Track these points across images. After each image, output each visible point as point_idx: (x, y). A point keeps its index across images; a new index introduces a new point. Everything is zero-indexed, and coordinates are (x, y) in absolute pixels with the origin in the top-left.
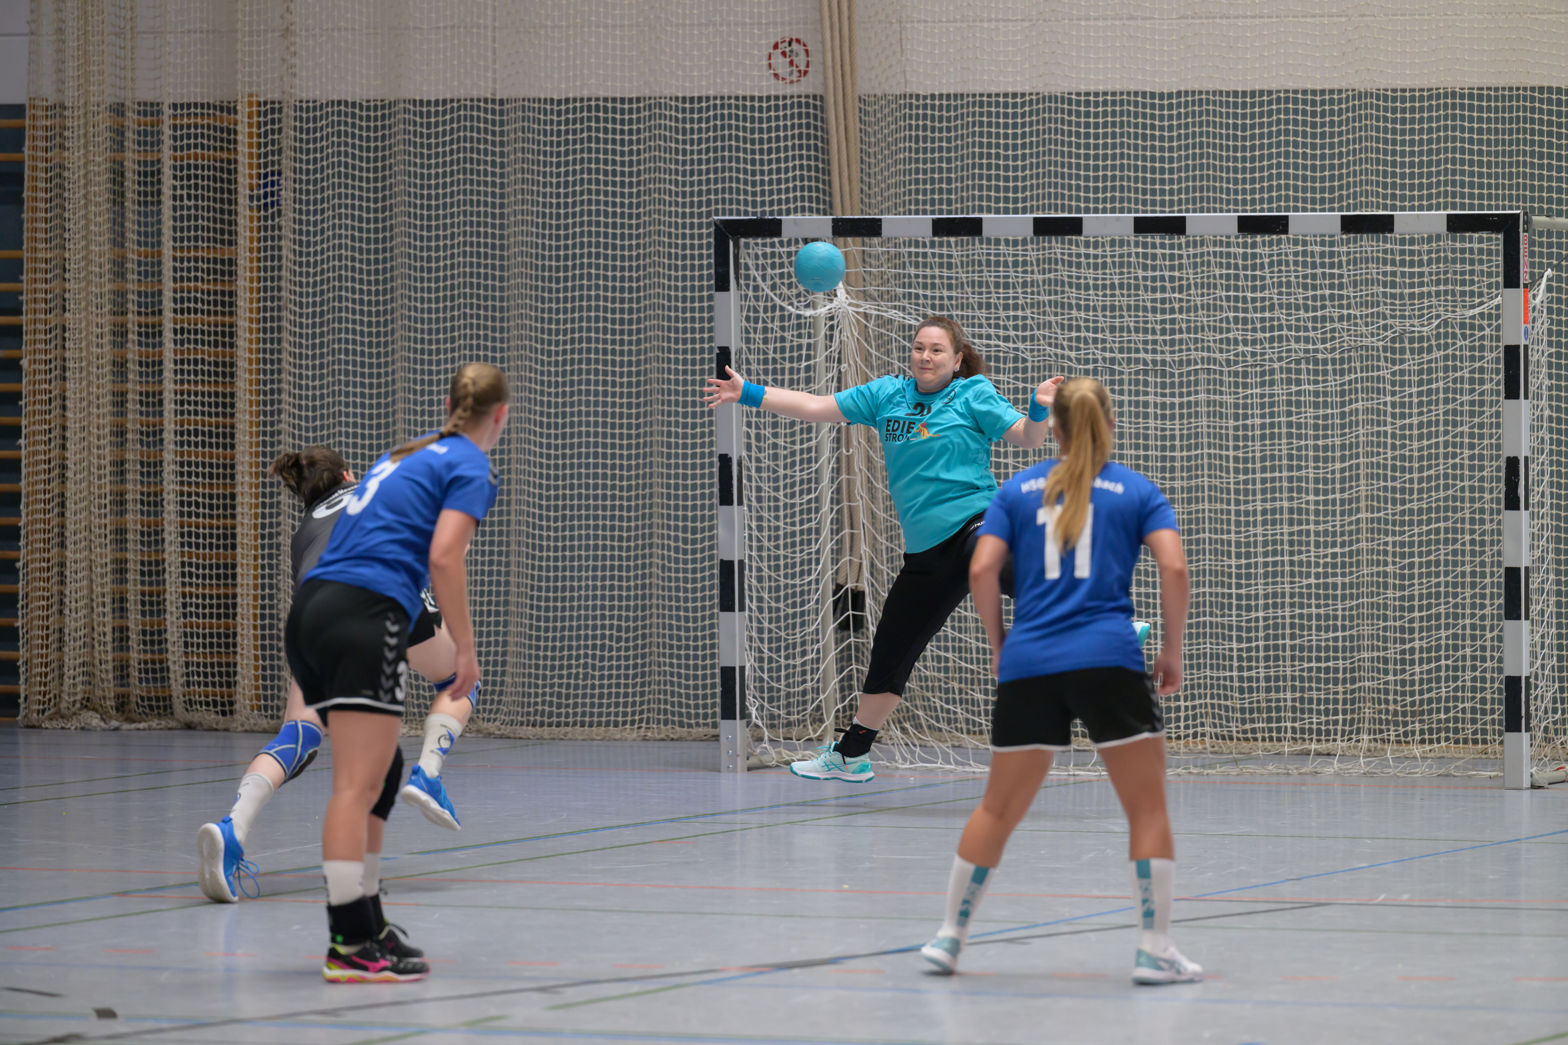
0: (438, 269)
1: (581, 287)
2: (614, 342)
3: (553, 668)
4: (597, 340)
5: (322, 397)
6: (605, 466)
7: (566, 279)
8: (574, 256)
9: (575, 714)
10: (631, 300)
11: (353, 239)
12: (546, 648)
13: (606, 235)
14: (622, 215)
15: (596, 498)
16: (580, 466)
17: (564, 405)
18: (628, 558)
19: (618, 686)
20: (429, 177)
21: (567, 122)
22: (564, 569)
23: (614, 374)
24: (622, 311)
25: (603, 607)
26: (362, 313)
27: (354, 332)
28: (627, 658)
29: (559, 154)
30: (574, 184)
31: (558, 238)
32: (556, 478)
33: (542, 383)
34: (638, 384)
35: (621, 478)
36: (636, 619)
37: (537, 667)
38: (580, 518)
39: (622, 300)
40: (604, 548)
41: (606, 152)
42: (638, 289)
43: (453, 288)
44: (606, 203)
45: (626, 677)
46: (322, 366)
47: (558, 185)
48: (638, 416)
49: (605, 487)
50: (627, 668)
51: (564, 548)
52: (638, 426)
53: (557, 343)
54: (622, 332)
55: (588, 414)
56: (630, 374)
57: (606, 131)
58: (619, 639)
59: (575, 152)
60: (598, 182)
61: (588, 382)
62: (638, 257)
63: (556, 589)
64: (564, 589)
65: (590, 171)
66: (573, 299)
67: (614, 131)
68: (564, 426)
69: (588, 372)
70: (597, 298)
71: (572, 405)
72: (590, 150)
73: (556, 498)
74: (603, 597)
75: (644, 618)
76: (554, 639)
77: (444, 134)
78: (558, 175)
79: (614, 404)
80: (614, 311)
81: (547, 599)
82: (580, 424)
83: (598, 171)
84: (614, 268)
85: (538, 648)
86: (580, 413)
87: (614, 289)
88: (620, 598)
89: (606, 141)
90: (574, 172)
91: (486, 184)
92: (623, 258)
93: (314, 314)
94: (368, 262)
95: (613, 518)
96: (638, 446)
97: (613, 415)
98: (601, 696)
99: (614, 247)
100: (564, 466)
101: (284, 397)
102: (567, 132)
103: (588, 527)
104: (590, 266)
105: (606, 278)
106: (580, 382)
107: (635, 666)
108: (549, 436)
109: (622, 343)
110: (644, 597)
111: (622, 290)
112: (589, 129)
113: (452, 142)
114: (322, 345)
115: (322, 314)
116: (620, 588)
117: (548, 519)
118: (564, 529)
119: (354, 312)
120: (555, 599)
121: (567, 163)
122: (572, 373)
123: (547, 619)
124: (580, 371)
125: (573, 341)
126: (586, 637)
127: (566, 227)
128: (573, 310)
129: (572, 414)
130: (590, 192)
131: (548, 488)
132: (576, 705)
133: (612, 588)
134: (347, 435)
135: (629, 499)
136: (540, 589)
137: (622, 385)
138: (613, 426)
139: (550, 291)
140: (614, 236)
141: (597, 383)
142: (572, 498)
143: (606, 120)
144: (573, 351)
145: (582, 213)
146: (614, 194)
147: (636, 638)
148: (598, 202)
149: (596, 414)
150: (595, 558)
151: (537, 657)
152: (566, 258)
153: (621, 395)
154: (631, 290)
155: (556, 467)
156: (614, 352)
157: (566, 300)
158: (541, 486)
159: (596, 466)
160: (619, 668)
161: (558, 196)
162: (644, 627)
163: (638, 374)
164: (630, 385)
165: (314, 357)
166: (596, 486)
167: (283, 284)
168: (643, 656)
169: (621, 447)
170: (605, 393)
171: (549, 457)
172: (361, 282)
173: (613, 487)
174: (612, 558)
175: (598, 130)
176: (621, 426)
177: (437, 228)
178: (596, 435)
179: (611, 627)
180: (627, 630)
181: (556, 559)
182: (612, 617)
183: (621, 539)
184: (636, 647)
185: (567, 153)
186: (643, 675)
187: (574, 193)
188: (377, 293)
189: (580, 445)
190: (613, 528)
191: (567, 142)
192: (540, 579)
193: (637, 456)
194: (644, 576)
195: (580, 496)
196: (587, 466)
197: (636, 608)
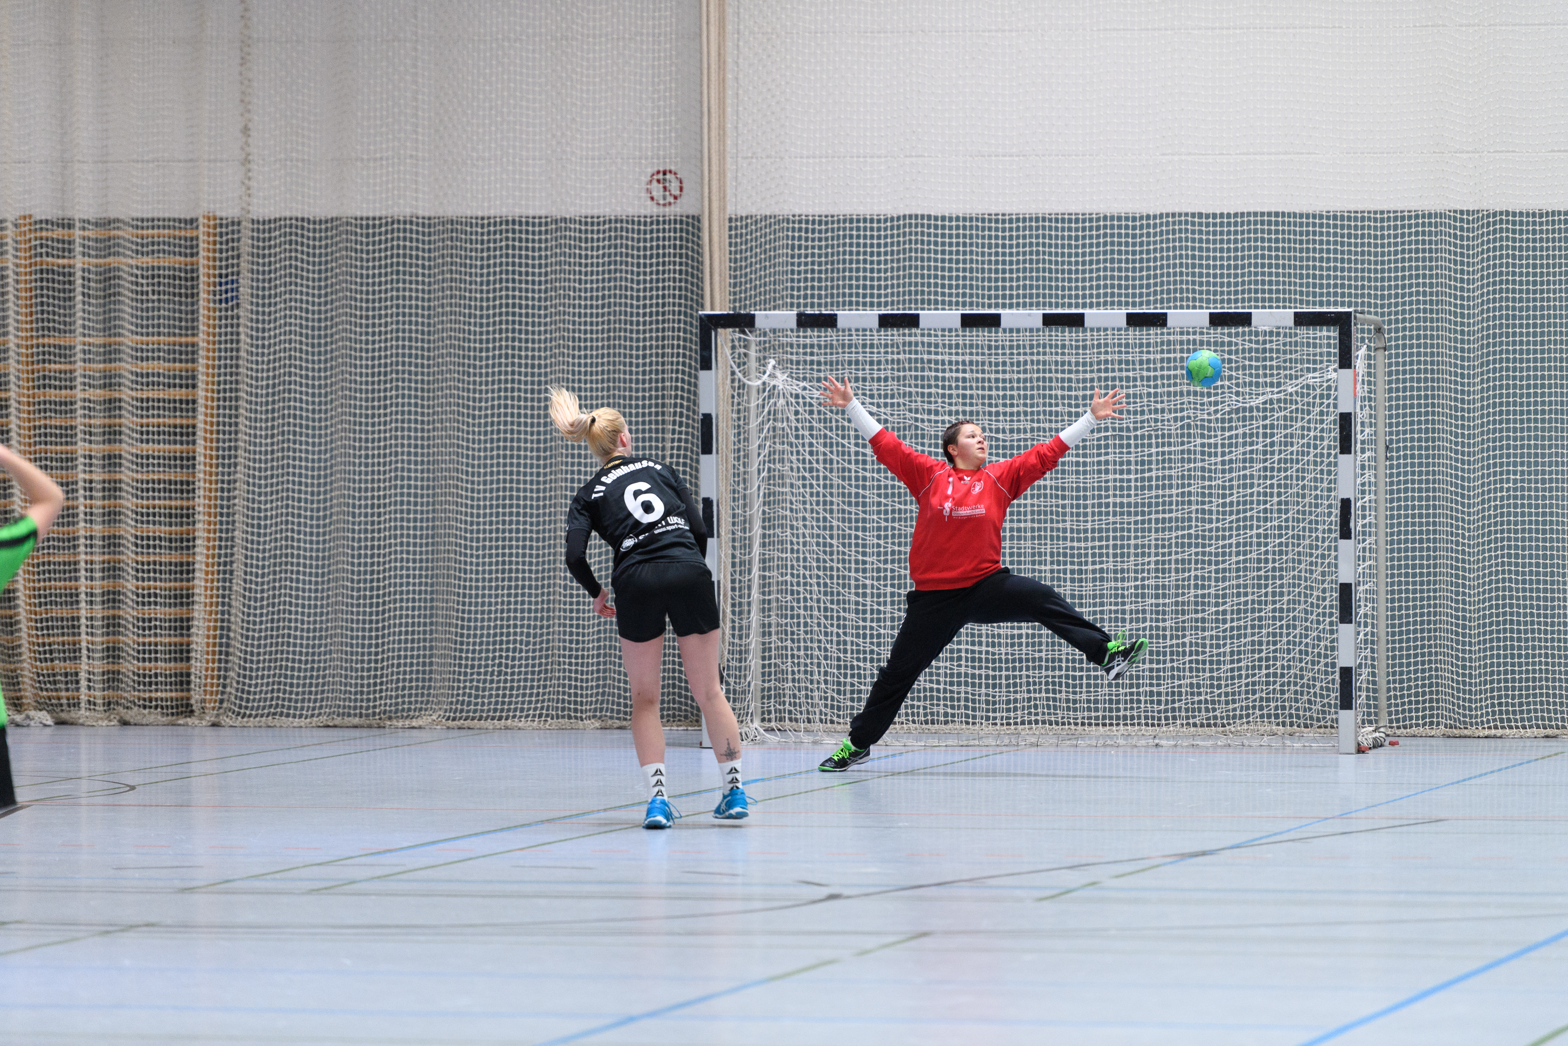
0: (374, 350)
1: (500, 365)
2: (526, 408)
3: (473, 667)
4: (513, 407)
5: (272, 452)
6: (518, 506)
7: (487, 358)
8: (494, 340)
9: (490, 703)
10: (540, 375)
11: (301, 326)
12: (467, 651)
13: (520, 323)
14: (533, 307)
15: (511, 531)
16: (498, 506)
17: (485, 458)
18: (537, 579)
19: (526, 680)
20: (368, 276)
21: (489, 233)
22: (484, 588)
23: (526, 433)
24: (533, 383)
25: (515, 618)
26: (307, 385)
27: (301, 401)
28: (534, 658)
29: (482, 259)
30: (495, 282)
31: (481, 325)
32: (478, 516)
33: (468, 440)
34: (545, 441)
35: (531, 516)
36: (542, 627)
37: (460, 665)
38: (497, 548)
39: (533, 375)
40: (517, 571)
41: (520, 257)
42: (546, 366)
43: (386, 365)
44: (520, 298)
45: (533, 673)
46: (273, 427)
47: (482, 284)
48: (545, 466)
49: (518, 523)
50: (533, 666)
51: (484, 572)
52: (545, 475)
53: (480, 409)
54: (532, 400)
55: (505, 465)
56: (539, 433)
57: (520, 240)
58: (528, 644)
59: (495, 257)
60: (514, 281)
61: (505, 440)
62: (546, 341)
63: (477, 604)
64: (483, 604)
65: (507, 272)
66: (493, 374)
67: (527, 240)
68: (485, 474)
69: (505, 432)
70: (513, 373)
71: (492, 458)
72: (507, 256)
73: (478, 531)
74: (516, 611)
75: (548, 627)
76: (474, 644)
77: (380, 242)
78: (482, 275)
79: (526, 457)
80: (526, 383)
81: (470, 612)
82: (498, 473)
83: (514, 272)
84: (527, 349)
85: (461, 651)
86: (498, 464)
87: (526, 365)
88: (530, 611)
89: (520, 249)
90: (495, 273)
91: (417, 282)
92: (533, 341)
93: (268, 386)
94: (313, 346)
95: (524, 547)
96: (545, 490)
97: (525, 466)
98: (512, 688)
99: (527, 332)
100: (485, 507)
101: (240, 452)
102: (489, 241)
103: (504, 555)
104: (507, 347)
105: (520, 357)
106: (499, 440)
107: (540, 665)
108: (473, 483)
109: (532, 408)
110: (548, 610)
111: (533, 366)
112: (507, 239)
113: (386, 249)
114: (273, 411)
115: (274, 386)
116: (530, 603)
117: (471, 548)
118: (484, 556)
119: (301, 385)
120: (476, 612)
121: (489, 266)
122: (492, 432)
123: (469, 628)
124: (499, 432)
125: (493, 407)
126: (501, 642)
127: (488, 317)
128: (493, 383)
129: (492, 465)
130: (507, 289)
131: (472, 524)
132: (490, 696)
133: (523, 603)
134: (294, 483)
135: (538, 532)
136: (464, 604)
137: (532, 442)
138: (525, 474)
139: (475, 367)
140: (527, 324)
141: (512, 440)
142: (491, 532)
143: (520, 232)
144: (493, 415)
145: (501, 306)
146: (527, 290)
147: (541, 642)
148: (514, 297)
149: (512, 465)
150: (510, 579)
151: (461, 658)
152: (488, 341)
153: (532, 450)
154: (540, 366)
155: (479, 507)
156: (526, 416)
157: (487, 374)
158: (466, 522)
159: (511, 506)
160: (527, 666)
161: (482, 291)
162: (548, 634)
163: (545, 433)
164: (539, 441)
165: (267, 420)
166: (511, 523)
167: (241, 362)
168: (547, 657)
169: (532, 491)
170: (519, 449)
171: (472, 499)
172: (307, 361)
173: (525, 523)
174: (524, 579)
175: (514, 239)
176: (532, 474)
177: (374, 317)
178: (511, 481)
179: (522, 634)
180: (535, 636)
181: (477, 580)
182: (522, 626)
183: (531, 563)
184: (541, 650)
185: (489, 258)
186: (546, 671)
187: (495, 290)
188: (320, 370)
189: (498, 490)
190: (524, 555)
191: (489, 249)
192: (464, 596)
193: (545, 498)
194: (549, 594)
195: (497, 531)
196: (504, 506)
197: (542, 619)
